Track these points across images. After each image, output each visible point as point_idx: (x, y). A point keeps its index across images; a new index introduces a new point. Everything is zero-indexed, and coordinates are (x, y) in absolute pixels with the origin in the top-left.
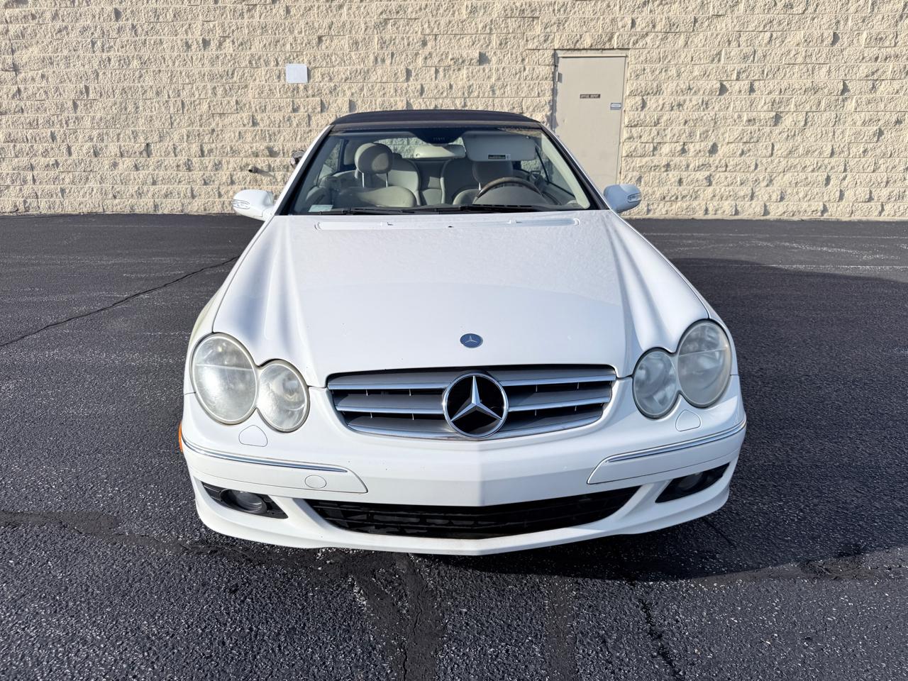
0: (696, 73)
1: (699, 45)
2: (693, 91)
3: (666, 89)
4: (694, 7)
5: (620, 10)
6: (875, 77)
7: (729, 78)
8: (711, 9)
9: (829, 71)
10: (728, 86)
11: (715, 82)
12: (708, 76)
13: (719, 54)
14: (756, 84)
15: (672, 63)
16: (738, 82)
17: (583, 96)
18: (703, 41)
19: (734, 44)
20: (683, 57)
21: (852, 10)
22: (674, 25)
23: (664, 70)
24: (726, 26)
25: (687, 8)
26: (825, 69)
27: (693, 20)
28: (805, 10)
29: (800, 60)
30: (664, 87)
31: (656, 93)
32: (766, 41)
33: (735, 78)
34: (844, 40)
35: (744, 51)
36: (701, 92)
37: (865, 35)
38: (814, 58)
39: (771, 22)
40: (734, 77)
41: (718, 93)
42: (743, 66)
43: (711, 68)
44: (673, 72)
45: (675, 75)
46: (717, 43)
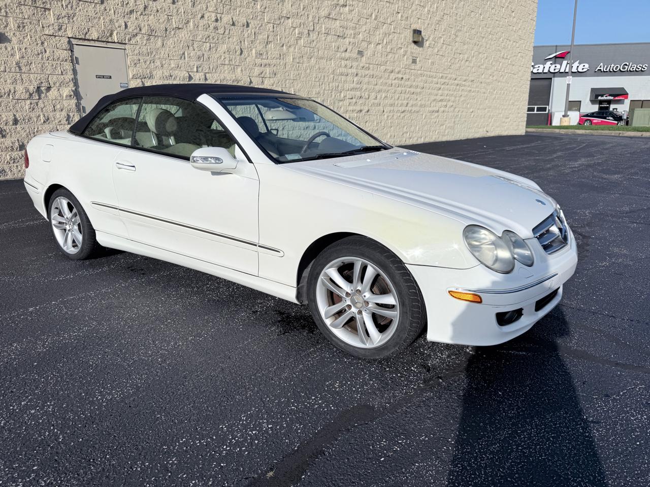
0: (173, 65)
1: (171, 47)
2: (173, 77)
3: (156, 75)
4: (163, 20)
5: (115, 14)
6: (262, 75)
7: (192, 71)
8: (174, 23)
9: (242, 70)
10: (192, 76)
11: (185, 72)
12: (180, 68)
13: (184, 54)
14: (207, 75)
15: (157, 57)
16: (198, 74)
17: (98, 77)
18: (173, 44)
19: (191, 48)
20: (162, 53)
21: (246, 35)
22: (153, 30)
23: (152, 62)
24: (184, 35)
25: (159, 20)
26: (239, 69)
27: (164, 29)
28: (225, 32)
29: (227, 62)
30: (154, 73)
31: (150, 78)
32: (208, 48)
33: (196, 71)
34: (245, 53)
35: (198, 54)
36: (178, 79)
37: (254, 51)
38: (233, 62)
39: (209, 37)
40: (195, 69)
41: (188, 80)
42: (199, 63)
43: (181, 62)
44: (158, 63)
45: (160, 66)
46: (181, 46)
